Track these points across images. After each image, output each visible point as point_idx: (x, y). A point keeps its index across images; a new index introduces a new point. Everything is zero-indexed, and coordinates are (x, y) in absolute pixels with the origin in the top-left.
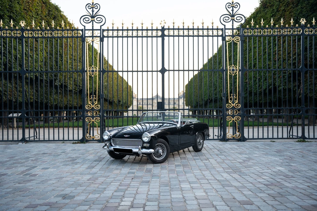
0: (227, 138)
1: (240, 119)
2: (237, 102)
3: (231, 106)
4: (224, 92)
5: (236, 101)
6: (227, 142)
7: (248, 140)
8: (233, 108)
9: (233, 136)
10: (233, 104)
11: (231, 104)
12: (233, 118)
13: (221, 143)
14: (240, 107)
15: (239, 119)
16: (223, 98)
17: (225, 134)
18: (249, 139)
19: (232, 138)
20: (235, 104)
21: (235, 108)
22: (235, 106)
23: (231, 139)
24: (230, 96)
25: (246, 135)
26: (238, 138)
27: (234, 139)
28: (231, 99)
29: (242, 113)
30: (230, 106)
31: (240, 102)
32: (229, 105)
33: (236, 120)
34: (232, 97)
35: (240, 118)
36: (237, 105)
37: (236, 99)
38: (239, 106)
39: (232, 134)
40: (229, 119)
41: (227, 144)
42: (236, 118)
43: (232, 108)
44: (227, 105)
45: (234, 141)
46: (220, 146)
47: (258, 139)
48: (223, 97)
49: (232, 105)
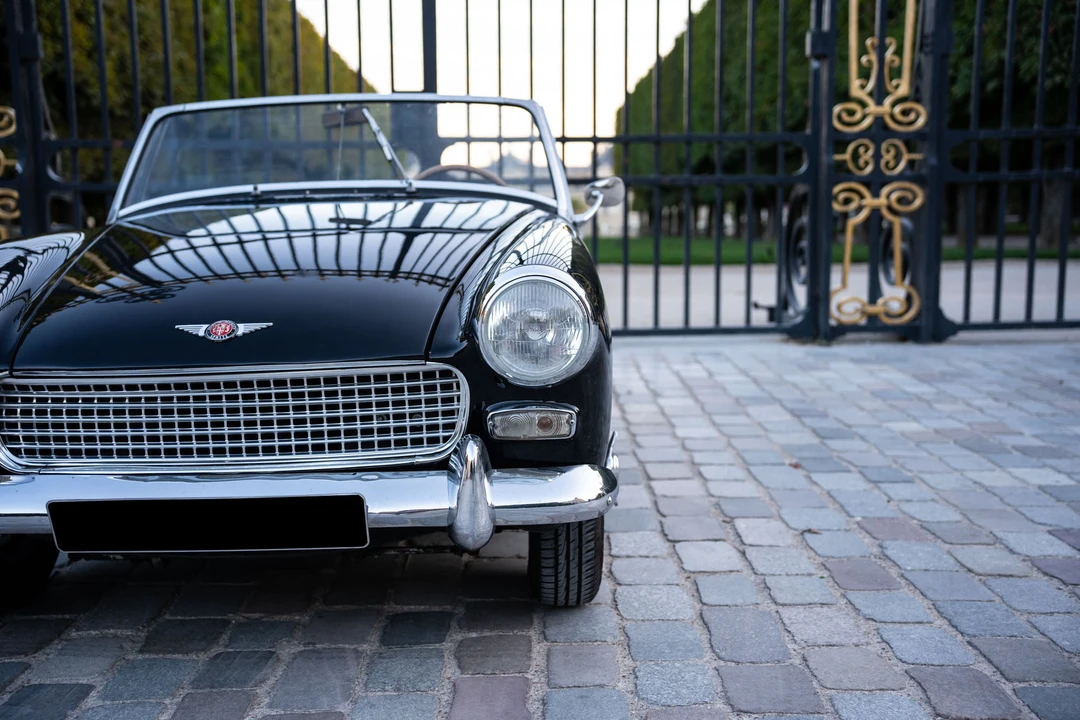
0: (833, 322)
1: (918, 202)
2: (904, 88)
3: (864, 117)
4: (826, 26)
5: (897, 87)
6: (837, 349)
7: (963, 335)
8: (880, 131)
9: (872, 309)
10: (879, 102)
11: (863, 105)
12: (876, 195)
13: (796, 351)
14: (921, 122)
15: (909, 202)
16: (815, 64)
17: (819, 296)
18: (967, 326)
19: (863, 322)
20: (894, 105)
21: (885, 127)
22: (892, 117)
23: (855, 328)
24: (862, 51)
25: (951, 305)
26: (898, 321)
27: (873, 326)
28: (864, 74)
29: (933, 161)
30: (858, 116)
31: (926, 93)
32: (851, 113)
33: (890, 208)
34: (874, 57)
35: (915, 197)
36: (905, 113)
37: (897, 73)
38: (912, 116)
39: (864, 297)
40: (847, 201)
41: (836, 357)
42: (894, 196)
43: (869, 128)
44: (837, 109)
45: (873, 341)
46: (799, 378)
47: (1028, 324)
48: (817, 57)
49: (872, 108)
